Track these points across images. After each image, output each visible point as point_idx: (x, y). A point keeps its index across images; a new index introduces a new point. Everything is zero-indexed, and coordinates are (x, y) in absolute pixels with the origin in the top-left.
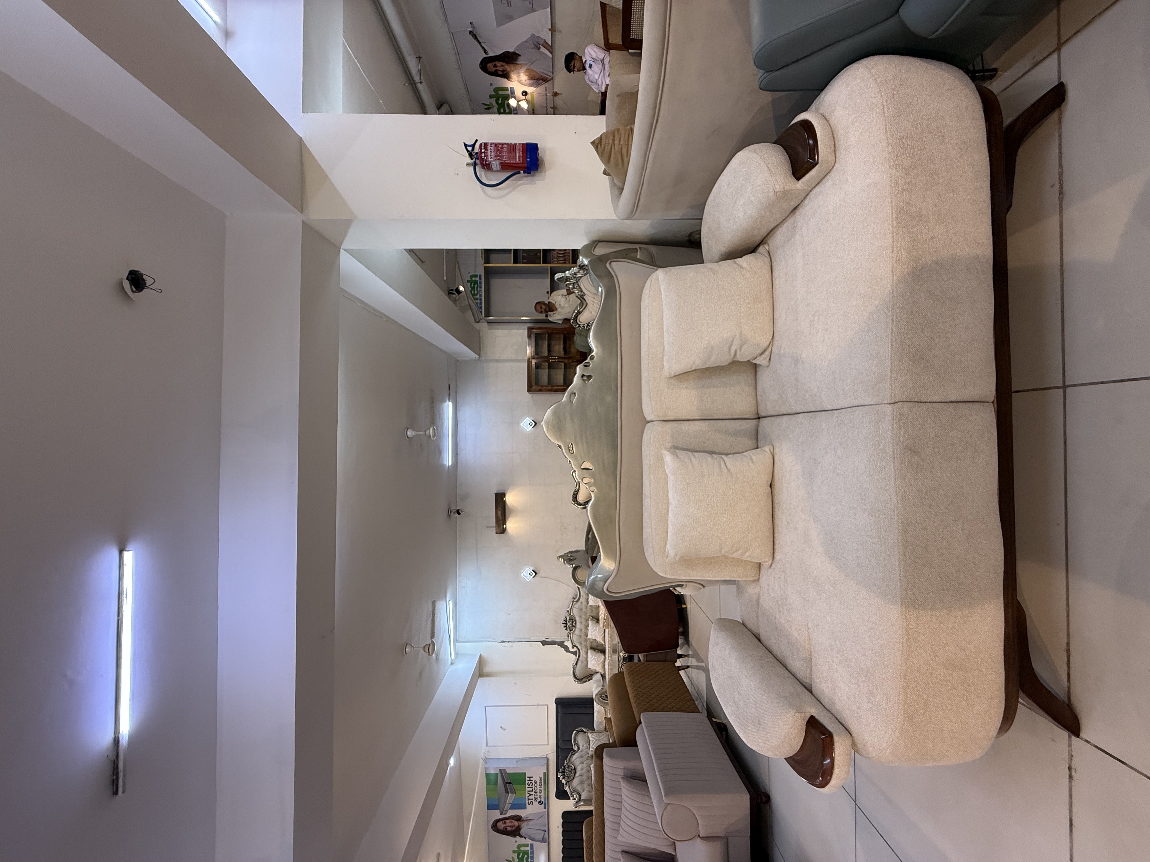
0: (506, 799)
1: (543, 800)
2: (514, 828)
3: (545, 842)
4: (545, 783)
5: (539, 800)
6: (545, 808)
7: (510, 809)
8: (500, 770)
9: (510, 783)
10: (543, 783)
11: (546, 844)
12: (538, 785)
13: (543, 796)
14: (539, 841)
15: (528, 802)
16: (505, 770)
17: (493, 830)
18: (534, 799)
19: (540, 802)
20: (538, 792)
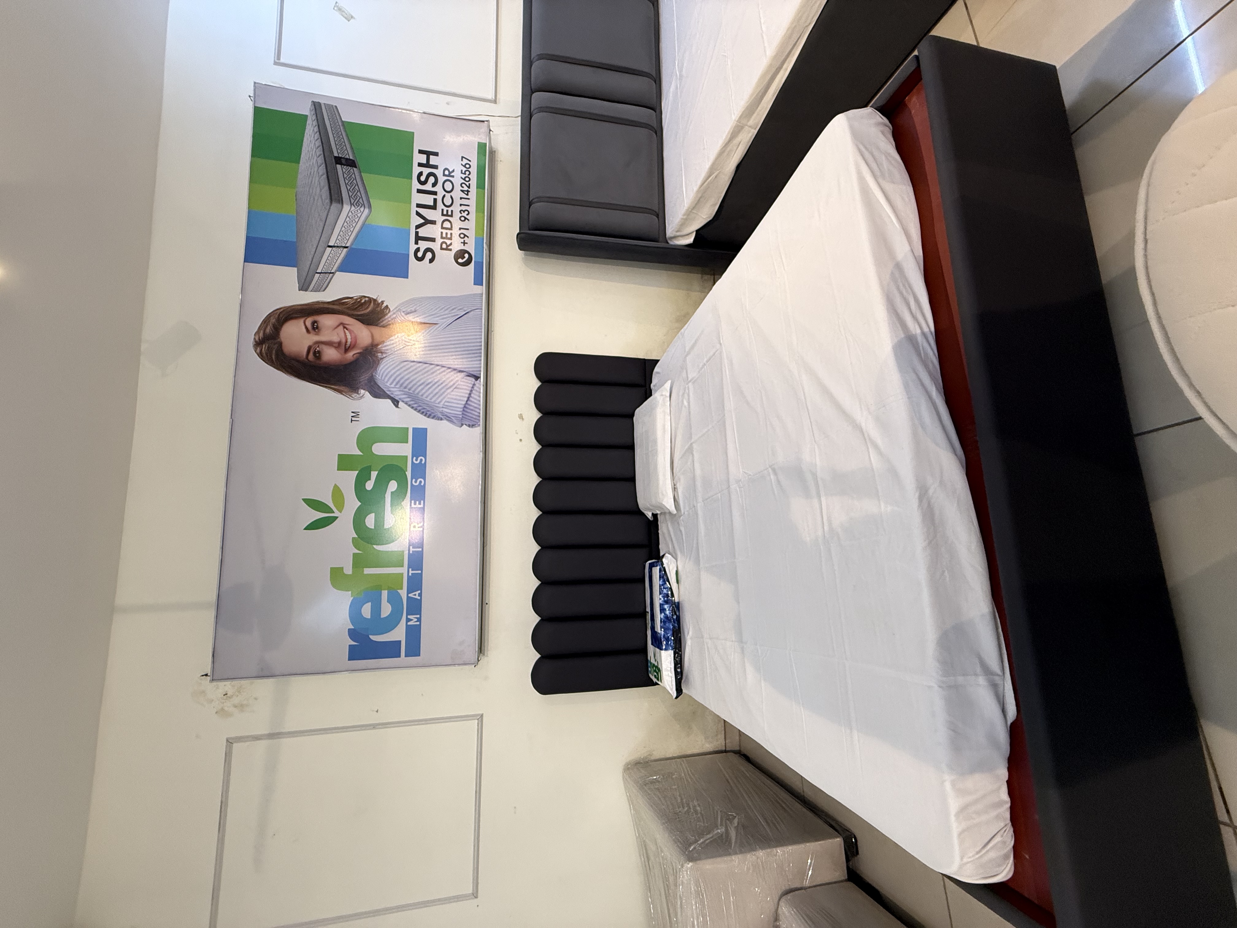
0: (327, 226)
1: (471, 248)
2: (350, 355)
3: (472, 426)
4: (480, 185)
5: (457, 245)
6: (478, 281)
7: (342, 268)
8: (317, 107)
9: (351, 163)
10: (474, 182)
11: (478, 431)
12: (458, 188)
13: (471, 234)
14: (449, 419)
15: (418, 250)
16: (334, 110)
17: (261, 355)
18: (439, 241)
19: (460, 254)
20: (457, 215)
